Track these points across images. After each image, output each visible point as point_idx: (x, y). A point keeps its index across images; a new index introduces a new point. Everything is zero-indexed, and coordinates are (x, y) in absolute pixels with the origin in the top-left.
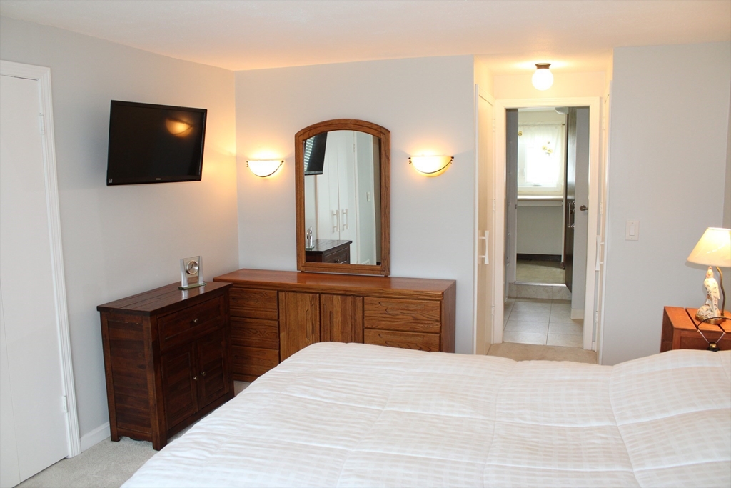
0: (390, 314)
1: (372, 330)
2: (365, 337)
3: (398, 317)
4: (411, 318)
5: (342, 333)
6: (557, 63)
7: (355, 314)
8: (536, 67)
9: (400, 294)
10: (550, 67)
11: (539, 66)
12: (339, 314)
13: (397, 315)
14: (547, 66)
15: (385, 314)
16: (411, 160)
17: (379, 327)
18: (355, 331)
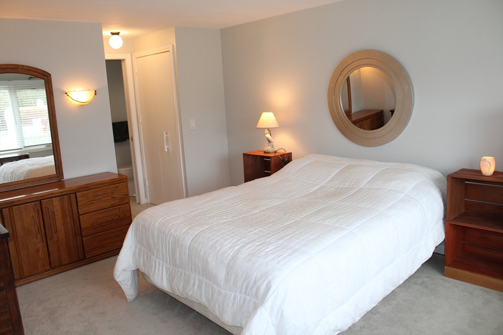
0: (96, 200)
1: (85, 215)
2: (81, 221)
3: (102, 200)
4: (110, 198)
5: (64, 224)
6: (124, 32)
7: (72, 208)
8: (111, 34)
9: (101, 184)
10: (120, 34)
11: (113, 34)
12: (59, 211)
13: (101, 199)
14: (118, 34)
15: (93, 200)
16: (68, 94)
17: (90, 211)
18: (73, 220)
